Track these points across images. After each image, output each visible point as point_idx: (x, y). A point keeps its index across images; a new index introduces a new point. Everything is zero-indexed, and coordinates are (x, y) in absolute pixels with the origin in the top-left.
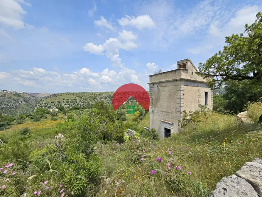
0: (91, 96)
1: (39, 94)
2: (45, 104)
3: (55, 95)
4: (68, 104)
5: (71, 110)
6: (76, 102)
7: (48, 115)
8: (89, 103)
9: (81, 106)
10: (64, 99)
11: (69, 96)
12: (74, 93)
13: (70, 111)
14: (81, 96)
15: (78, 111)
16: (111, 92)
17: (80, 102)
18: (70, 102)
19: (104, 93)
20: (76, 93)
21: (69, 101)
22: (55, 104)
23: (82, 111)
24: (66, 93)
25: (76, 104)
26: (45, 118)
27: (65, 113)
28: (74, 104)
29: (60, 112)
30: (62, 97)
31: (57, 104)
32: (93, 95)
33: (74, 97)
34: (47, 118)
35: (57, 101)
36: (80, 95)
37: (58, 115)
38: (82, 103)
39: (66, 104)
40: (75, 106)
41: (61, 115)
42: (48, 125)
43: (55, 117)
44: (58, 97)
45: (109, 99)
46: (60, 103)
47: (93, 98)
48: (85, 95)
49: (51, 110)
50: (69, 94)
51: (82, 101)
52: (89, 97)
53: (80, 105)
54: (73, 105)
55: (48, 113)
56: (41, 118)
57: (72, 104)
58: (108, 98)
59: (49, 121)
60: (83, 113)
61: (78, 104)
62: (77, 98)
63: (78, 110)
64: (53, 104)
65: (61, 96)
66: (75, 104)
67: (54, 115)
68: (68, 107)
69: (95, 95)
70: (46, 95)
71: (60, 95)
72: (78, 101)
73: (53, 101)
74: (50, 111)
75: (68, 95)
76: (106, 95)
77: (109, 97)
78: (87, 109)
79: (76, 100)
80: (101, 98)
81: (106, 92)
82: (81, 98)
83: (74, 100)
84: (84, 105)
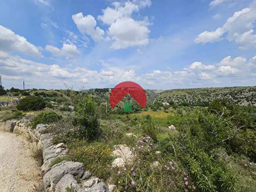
0: (202, 92)
1: (156, 90)
2: (160, 98)
3: (167, 91)
4: (177, 100)
5: (180, 105)
6: (185, 98)
7: (162, 108)
8: (199, 100)
9: (190, 102)
10: (174, 95)
11: (179, 92)
12: (183, 90)
13: (179, 107)
14: (191, 92)
15: (187, 107)
16: (236, 87)
17: (190, 99)
18: (180, 98)
19: (221, 89)
20: (185, 89)
21: (179, 97)
22: (167, 99)
23: (192, 108)
24: (176, 90)
25: (186, 100)
26: (160, 110)
27: (175, 108)
28: (182, 100)
29: (171, 106)
30: (172, 93)
31: (169, 99)
32: (205, 92)
33: (183, 93)
34: (161, 109)
35: (168, 96)
36: (190, 92)
37: (169, 108)
38: (192, 100)
39: (176, 100)
40: (184, 102)
41: (171, 109)
42: (162, 116)
43: (166, 110)
44: (169, 93)
45: (230, 97)
46: (171, 98)
47: (205, 94)
48: (196, 91)
49: (164, 104)
50: (179, 90)
51: (191, 97)
52: (200, 94)
53: (189, 101)
54: (182, 101)
55: (162, 106)
56: (157, 109)
57: (181, 100)
58: (228, 95)
59: (162, 112)
60: (192, 110)
61: (187, 100)
62: (186, 94)
63: (188, 106)
64: (165, 99)
65: (172, 92)
66: (184, 100)
67: (166, 108)
68: (178, 103)
69: (208, 91)
70: (160, 91)
71: (171, 91)
72: (187, 97)
73: (165, 97)
74: (163, 104)
75: (178, 91)
76: (225, 92)
77: (230, 94)
78: (198, 107)
79: (185, 96)
80: (217, 95)
81: (225, 88)
82: (191, 94)
83: (183, 96)
84: (194, 102)
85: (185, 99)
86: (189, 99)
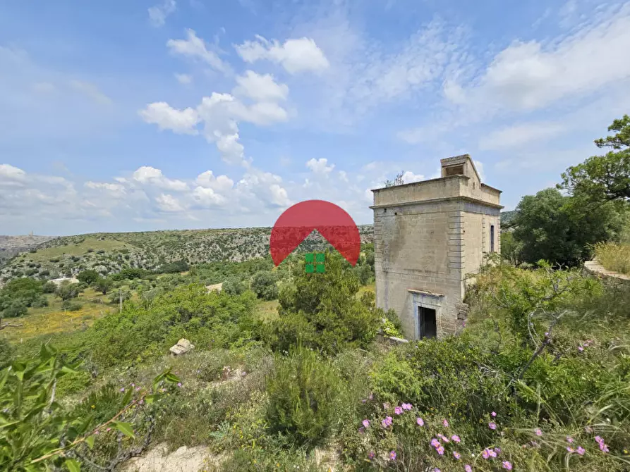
0: (167, 240)
1: (7, 238)
2: (32, 266)
3: (63, 241)
4: (102, 264)
5: (117, 278)
6: (127, 258)
7: (50, 298)
8: (162, 258)
9: (140, 267)
10: (90, 251)
11: (108, 241)
12: (119, 235)
13: (115, 283)
14: (140, 240)
15: (140, 280)
16: (223, 229)
17: (139, 258)
18: (110, 258)
19: (203, 232)
20: (124, 233)
21: (107, 255)
22: (62, 266)
23: (151, 280)
24: (95, 235)
25: (128, 262)
26: (42, 306)
27: (104, 289)
28: (119, 264)
29: (86, 287)
30: (84, 247)
31: (71, 266)
32: (174, 239)
33: (119, 245)
34: (46, 305)
35: (70, 256)
36: (137, 240)
37: (80, 294)
38: (145, 261)
39: (97, 265)
40: (124, 267)
41: (90, 293)
42: (55, 324)
43: (73, 302)
44: (71, 245)
45: (218, 248)
46: (80, 261)
47: (173, 245)
48: (152, 239)
49: (57, 282)
50: (104, 236)
51: (142, 253)
52: (162, 244)
53: (138, 264)
54: (117, 266)
55: (51, 290)
56: (29, 306)
57: (115, 263)
58: (214, 244)
59: (57, 312)
60: (154, 286)
61: (132, 263)
62: (129, 247)
63: (140, 278)
64: (57, 265)
65: (81, 242)
66: (123, 262)
67: (68, 296)
68: (104, 273)
69: (179, 237)
70: (32, 243)
71: (78, 240)
72: (131, 255)
73: (55, 258)
74: (53, 286)
75: (103, 239)
76: (209, 238)
77: (218, 243)
78: (165, 275)
79: (125, 252)
80: (197, 245)
81: (210, 231)
82: (141, 246)
83: (121, 254)
84: (150, 265)
85: (125, 260)
86: (136, 258)
